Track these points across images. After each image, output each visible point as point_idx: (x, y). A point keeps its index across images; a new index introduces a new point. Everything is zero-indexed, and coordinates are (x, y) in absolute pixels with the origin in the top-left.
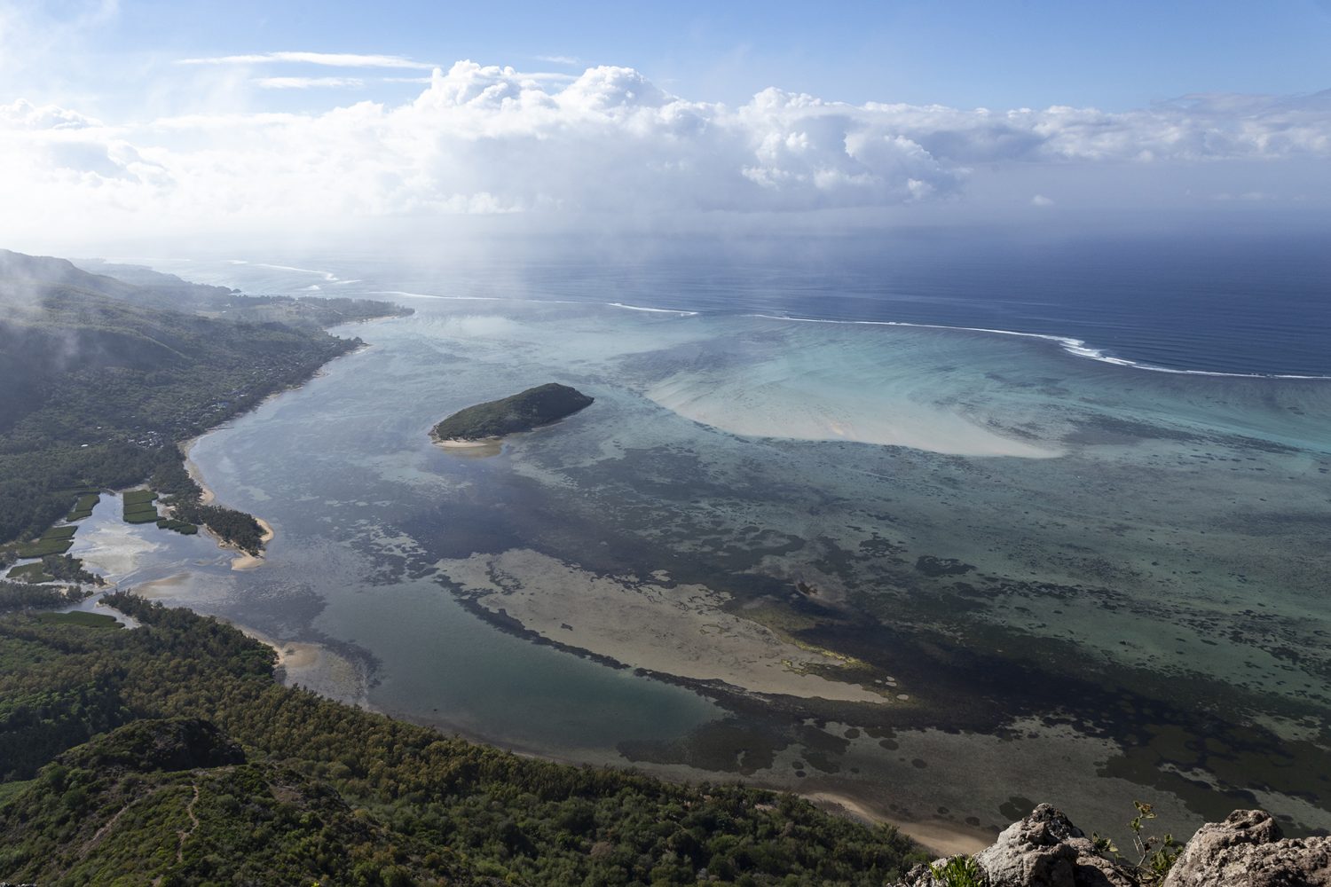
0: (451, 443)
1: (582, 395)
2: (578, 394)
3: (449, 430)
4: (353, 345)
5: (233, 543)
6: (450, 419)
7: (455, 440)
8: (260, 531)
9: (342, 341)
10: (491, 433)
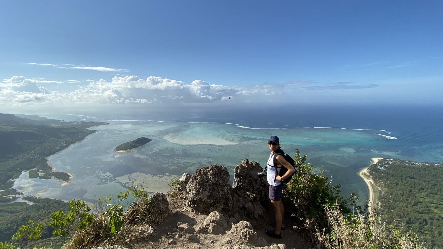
1: (149, 139)
3: (118, 149)
4: (95, 131)
5: (61, 180)
6: (119, 146)
7: (120, 150)
8: (69, 176)
9: (91, 131)
10: (129, 148)
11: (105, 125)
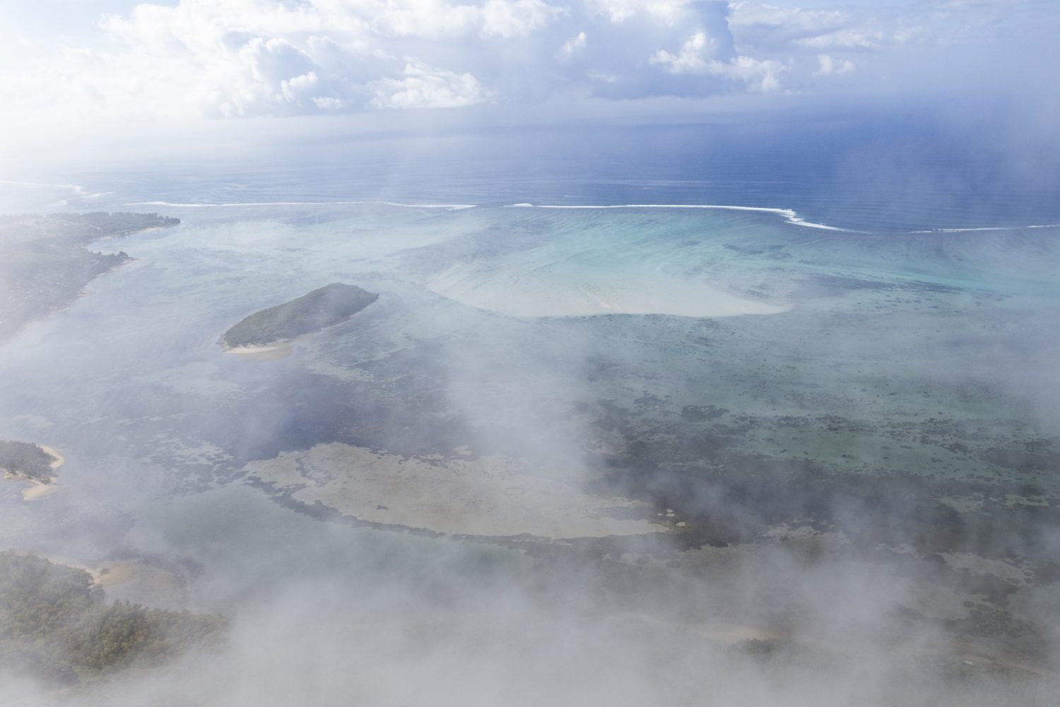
0: (241, 350)
1: (366, 293)
2: (362, 291)
3: (236, 337)
4: (120, 258)
5: (20, 474)
6: (236, 326)
7: (245, 346)
8: (47, 458)
9: (105, 257)
10: (280, 336)
11: (161, 229)
